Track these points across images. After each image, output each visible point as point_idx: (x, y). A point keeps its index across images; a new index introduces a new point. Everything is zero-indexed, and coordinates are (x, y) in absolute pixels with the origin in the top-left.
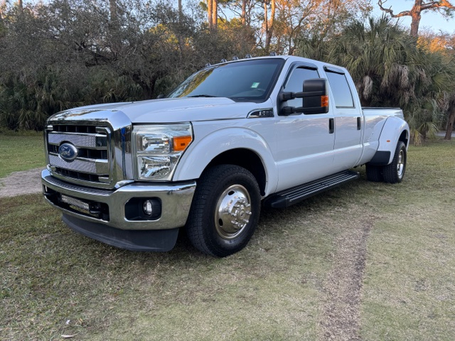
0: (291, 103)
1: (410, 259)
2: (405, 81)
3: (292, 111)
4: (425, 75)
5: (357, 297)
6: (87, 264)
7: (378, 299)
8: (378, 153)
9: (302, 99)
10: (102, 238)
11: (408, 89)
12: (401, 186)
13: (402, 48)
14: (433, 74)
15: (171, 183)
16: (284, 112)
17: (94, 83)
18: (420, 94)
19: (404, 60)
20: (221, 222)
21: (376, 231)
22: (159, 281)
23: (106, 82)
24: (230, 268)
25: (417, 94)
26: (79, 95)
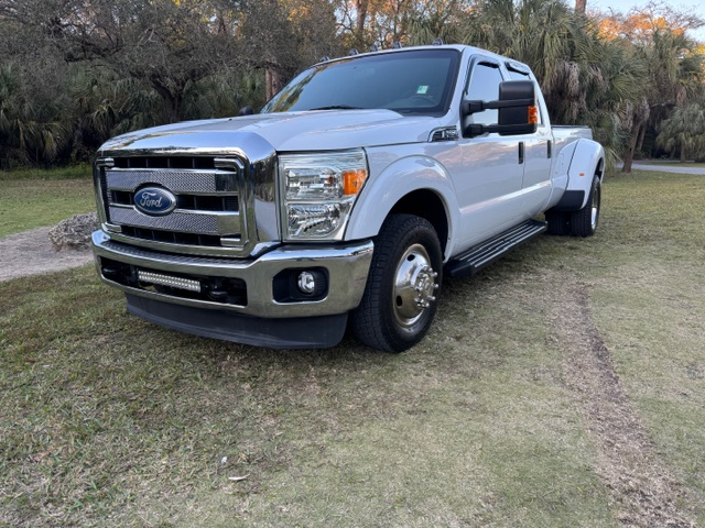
0: (477, 119)
1: (663, 339)
2: (574, 85)
3: (481, 130)
4: (601, 77)
5: (619, 393)
6: (199, 375)
7: (650, 392)
8: (567, 193)
9: (497, 111)
10: (219, 333)
11: (577, 98)
12: (597, 241)
13: (569, 35)
14: (612, 74)
15: (342, 244)
16: (470, 132)
17: (73, 89)
18: (593, 105)
19: (572, 54)
20: (399, 301)
21: (597, 304)
22: (326, 391)
23: (95, 87)
24: (418, 366)
25: (589, 106)
26: (49, 109)
